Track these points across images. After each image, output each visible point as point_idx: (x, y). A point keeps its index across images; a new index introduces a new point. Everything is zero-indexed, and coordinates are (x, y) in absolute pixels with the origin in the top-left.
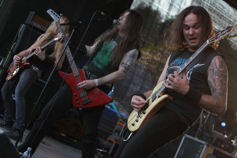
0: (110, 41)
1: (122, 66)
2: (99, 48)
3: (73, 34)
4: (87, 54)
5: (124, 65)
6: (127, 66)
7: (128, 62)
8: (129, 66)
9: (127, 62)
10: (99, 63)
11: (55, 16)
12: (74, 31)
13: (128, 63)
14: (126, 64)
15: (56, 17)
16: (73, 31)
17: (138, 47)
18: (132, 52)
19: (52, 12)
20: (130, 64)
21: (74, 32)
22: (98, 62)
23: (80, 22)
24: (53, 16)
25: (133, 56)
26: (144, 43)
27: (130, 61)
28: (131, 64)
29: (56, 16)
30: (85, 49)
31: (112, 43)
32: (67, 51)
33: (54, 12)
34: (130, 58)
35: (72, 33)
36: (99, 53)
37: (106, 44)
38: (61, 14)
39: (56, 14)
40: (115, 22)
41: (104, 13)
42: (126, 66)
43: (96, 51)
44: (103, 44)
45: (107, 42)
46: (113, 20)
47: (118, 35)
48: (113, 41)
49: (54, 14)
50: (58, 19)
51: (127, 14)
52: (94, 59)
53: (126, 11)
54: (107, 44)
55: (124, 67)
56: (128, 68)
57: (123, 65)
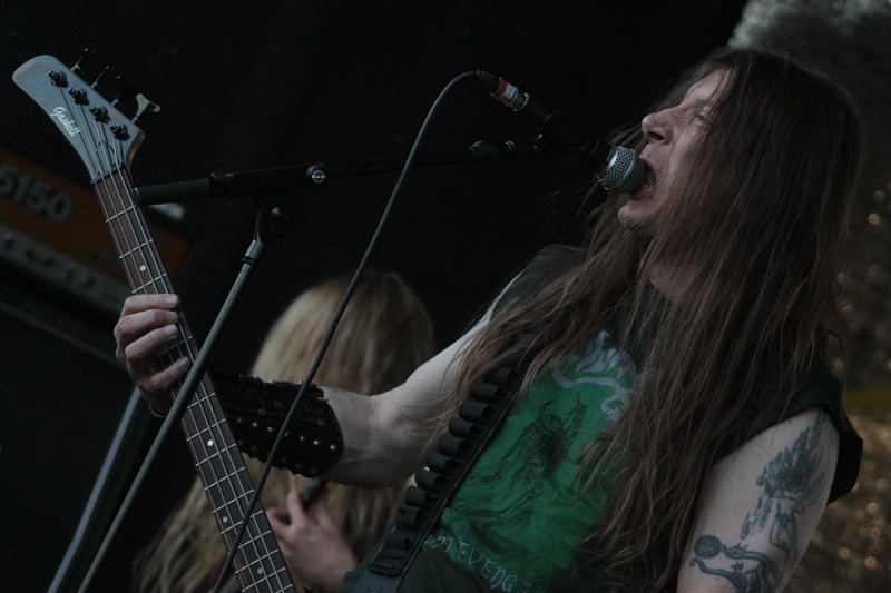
0: (582, 352)
1: (704, 570)
2: (488, 411)
3: (250, 274)
4: (346, 459)
5: (721, 562)
6: (750, 564)
7: (755, 529)
8: (767, 564)
9: (746, 531)
10: (496, 549)
11: (91, 118)
12: (262, 253)
13: (759, 542)
14: (737, 553)
15: (96, 126)
16: (253, 249)
17: (825, 398)
18: (779, 440)
19: (59, 81)
20: (780, 545)
21: (256, 264)
22: (481, 536)
23: (316, 175)
24: (70, 115)
25: (793, 475)
26: (865, 339)
27: (772, 517)
28: (785, 548)
29: (101, 116)
30: (321, 422)
31: (598, 367)
32: (206, 437)
33: (75, 82)
34: (770, 491)
35: (246, 267)
36: (486, 463)
37: (545, 378)
38: (143, 102)
39: (96, 100)
40: (622, 164)
41: (521, 92)
42: (738, 567)
43: (458, 441)
44: (516, 377)
45: (555, 362)
46: (607, 152)
47: (641, 284)
48: (606, 348)
49: (81, 99)
50: (114, 143)
51: (705, 89)
52: (447, 515)
53: (704, 68)
54: (557, 376)
55: (724, 581)
56: (756, 584)
57: (710, 563)
